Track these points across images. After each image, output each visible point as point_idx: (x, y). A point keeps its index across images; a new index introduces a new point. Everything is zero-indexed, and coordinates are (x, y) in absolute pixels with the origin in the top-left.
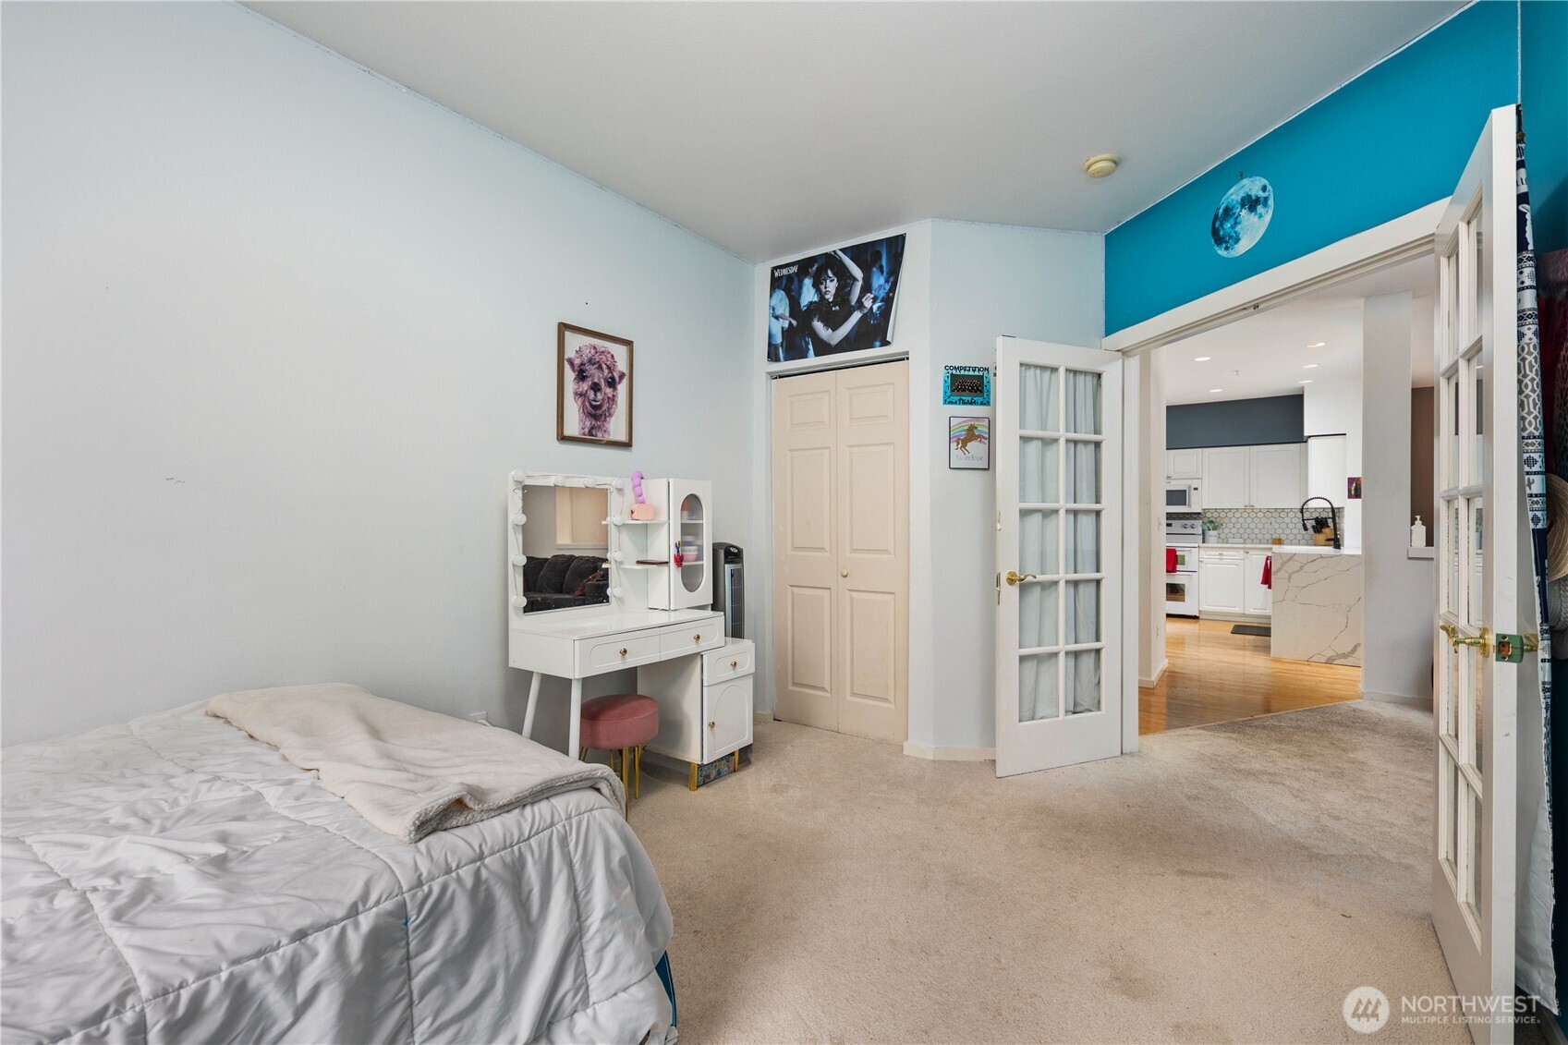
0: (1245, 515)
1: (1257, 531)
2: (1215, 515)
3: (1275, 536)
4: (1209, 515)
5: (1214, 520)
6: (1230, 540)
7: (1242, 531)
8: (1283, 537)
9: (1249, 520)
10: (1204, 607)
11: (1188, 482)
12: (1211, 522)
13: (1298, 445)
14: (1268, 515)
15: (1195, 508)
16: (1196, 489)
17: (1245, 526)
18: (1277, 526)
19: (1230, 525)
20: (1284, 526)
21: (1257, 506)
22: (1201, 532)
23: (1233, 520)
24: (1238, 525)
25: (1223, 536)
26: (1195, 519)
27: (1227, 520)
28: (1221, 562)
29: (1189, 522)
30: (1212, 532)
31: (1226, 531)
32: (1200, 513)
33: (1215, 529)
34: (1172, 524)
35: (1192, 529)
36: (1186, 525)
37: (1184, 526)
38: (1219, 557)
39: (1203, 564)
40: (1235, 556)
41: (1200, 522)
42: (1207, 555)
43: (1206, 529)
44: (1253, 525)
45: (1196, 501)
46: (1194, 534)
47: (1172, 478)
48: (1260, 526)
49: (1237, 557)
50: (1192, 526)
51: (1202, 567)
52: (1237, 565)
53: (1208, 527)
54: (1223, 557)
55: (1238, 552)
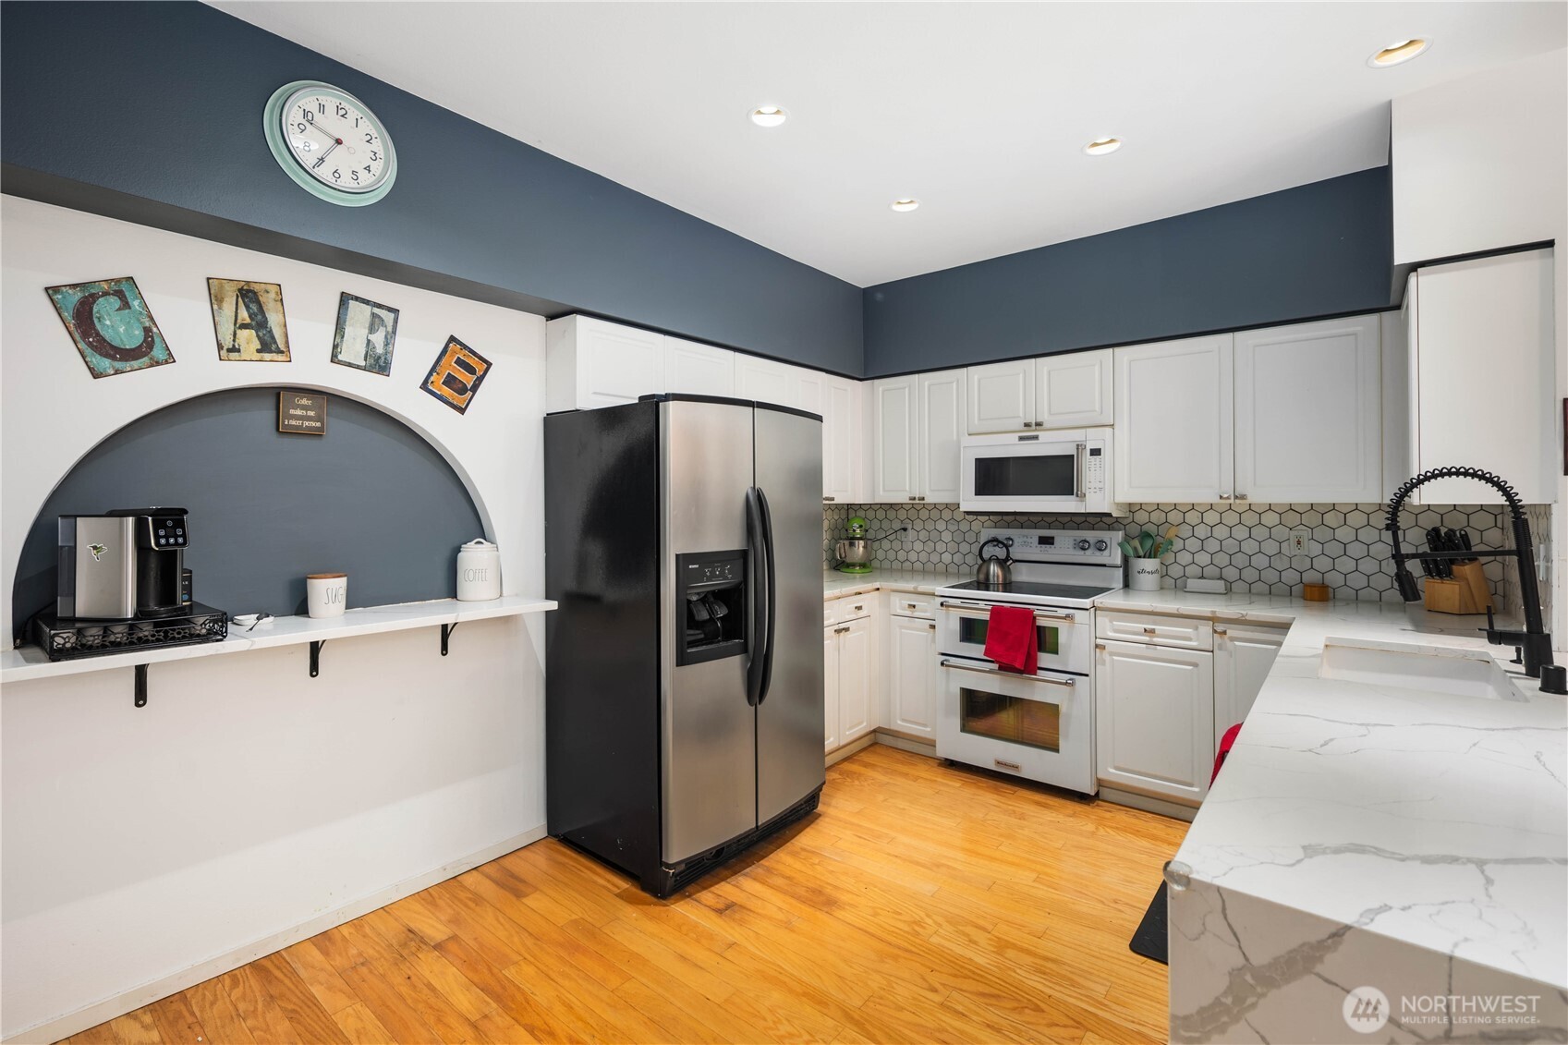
1: (1260, 561)
2: (1156, 517)
3: (1310, 577)
4: (1141, 517)
5: (1152, 529)
6: (1193, 584)
7: (1222, 560)
8: (1334, 579)
9: (1240, 532)
10: (1110, 773)
11: (1077, 435)
12: (1145, 535)
13: (1372, 319)
15: (1095, 502)
16: (1096, 452)
17: (1230, 545)
18: (1316, 548)
19: (1193, 544)
20: (1334, 549)
21: (1258, 497)
22: (1118, 561)
23: (1202, 531)
24: (1213, 546)
25: (1176, 571)
27: (1185, 531)
28: (1151, 652)
29: (1091, 535)
30: (1149, 564)
31: (1185, 558)
32: (1110, 515)
33: (1154, 555)
34: (1053, 538)
35: (1098, 553)
36: (1085, 541)
37: (1083, 545)
38: (1146, 639)
39: (1106, 655)
40: (1190, 639)
41: (1119, 535)
42: (1116, 631)
43: (1131, 552)
44: (1250, 547)
45: (1101, 485)
46: (1104, 565)
47: (1045, 426)
48: (1271, 548)
49: (1193, 644)
50: (1101, 546)
51: (1104, 663)
52: (1195, 665)
53: (1135, 549)
54: (1156, 640)
55: (1196, 628)
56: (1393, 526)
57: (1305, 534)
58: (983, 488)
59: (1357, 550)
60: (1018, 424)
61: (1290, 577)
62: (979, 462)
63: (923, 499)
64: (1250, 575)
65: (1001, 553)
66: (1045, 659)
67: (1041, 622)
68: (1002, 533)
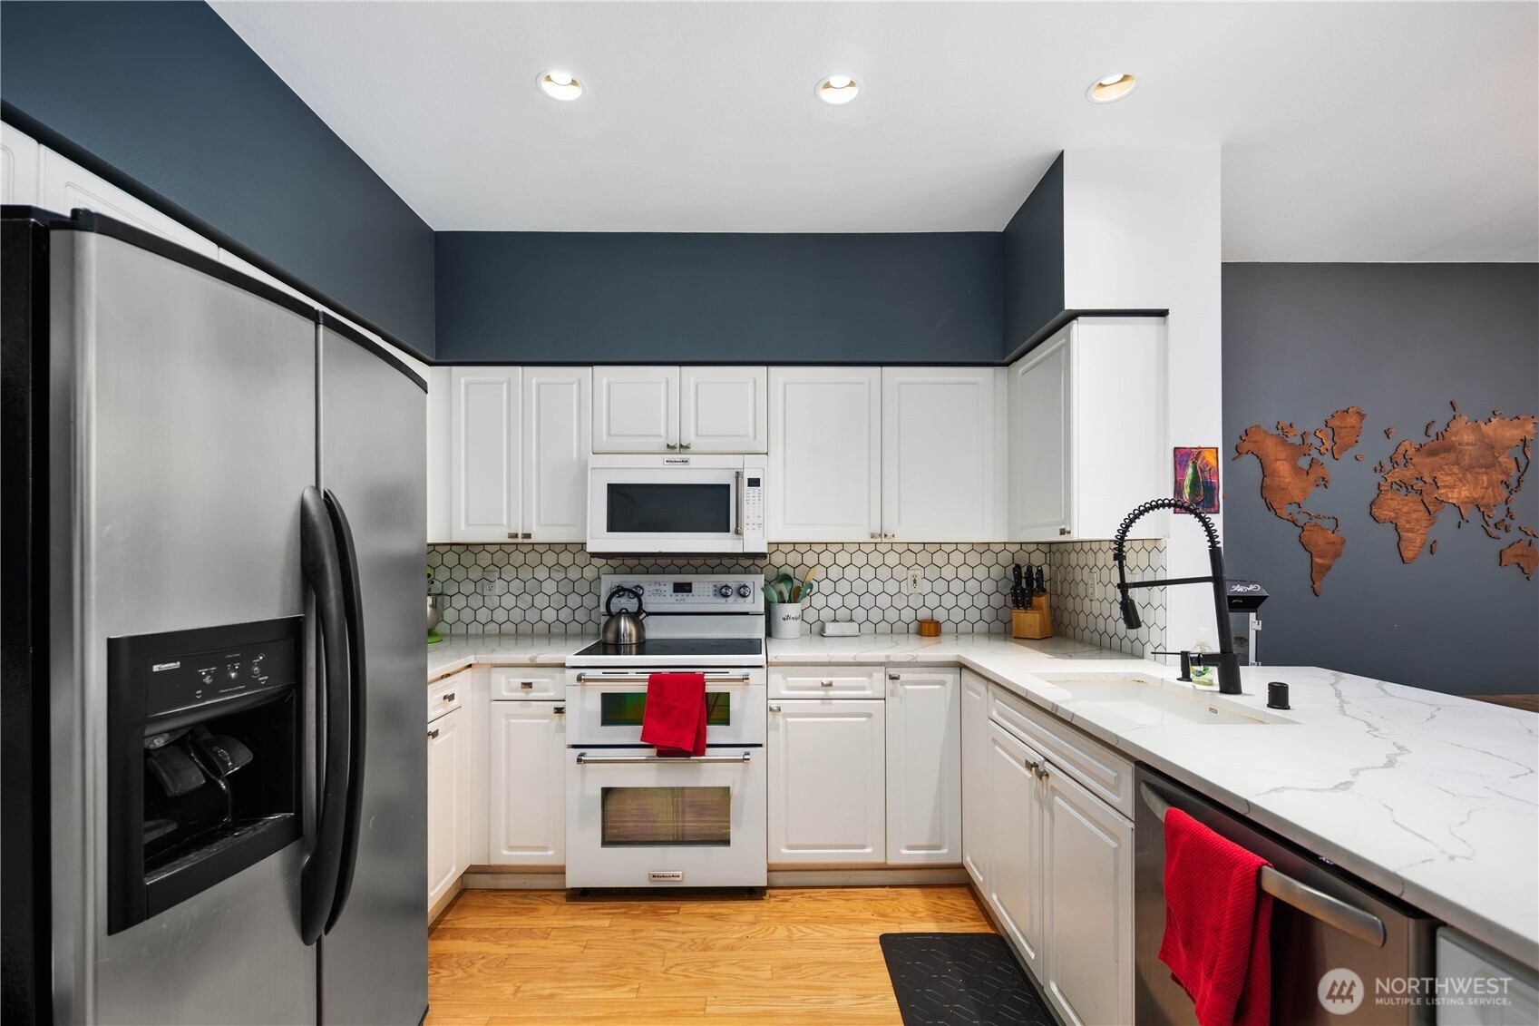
0: (860, 559)
1: (884, 601)
2: (794, 559)
3: (924, 614)
4: (778, 559)
5: (789, 571)
6: (831, 629)
7: (852, 601)
8: (940, 615)
9: (868, 573)
10: (785, 855)
11: (735, 462)
12: (786, 578)
14: (909, 559)
15: (753, 541)
16: (754, 482)
18: (926, 587)
19: (826, 587)
21: (899, 536)
22: (762, 609)
23: (835, 573)
24: (844, 587)
25: (812, 618)
26: (747, 571)
27: (819, 573)
28: (831, 707)
29: (733, 580)
30: (792, 609)
31: (818, 601)
32: (763, 556)
33: (795, 597)
34: (690, 584)
35: (741, 600)
36: (727, 587)
37: (722, 592)
38: (821, 693)
39: (779, 718)
40: (863, 688)
41: (760, 580)
42: (789, 689)
43: (776, 597)
44: (875, 587)
45: (760, 521)
46: (747, 614)
47: (693, 449)
48: (892, 587)
49: (868, 693)
50: (742, 592)
51: (777, 728)
52: (869, 716)
53: (781, 594)
54: (832, 693)
55: (870, 676)
56: (1120, 556)
57: (919, 573)
58: (617, 522)
59: (956, 587)
60: (660, 443)
61: (908, 615)
62: (612, 489)
63: (528, 536)
64: (875, 615)
65: (631, 605)
66: (715, 733)
67: (711, 688)
68: (630, 580)
